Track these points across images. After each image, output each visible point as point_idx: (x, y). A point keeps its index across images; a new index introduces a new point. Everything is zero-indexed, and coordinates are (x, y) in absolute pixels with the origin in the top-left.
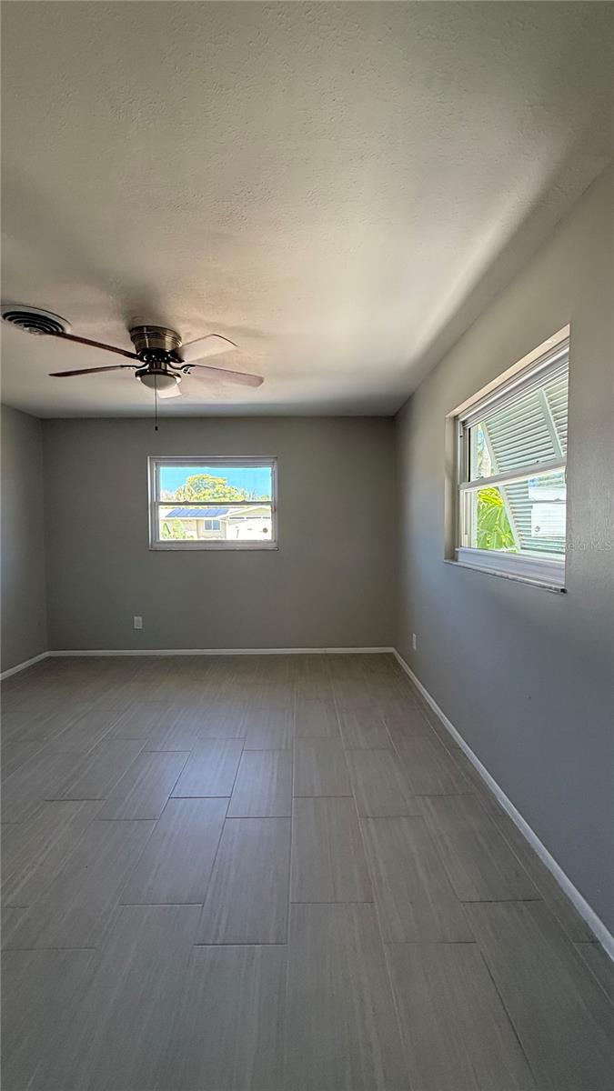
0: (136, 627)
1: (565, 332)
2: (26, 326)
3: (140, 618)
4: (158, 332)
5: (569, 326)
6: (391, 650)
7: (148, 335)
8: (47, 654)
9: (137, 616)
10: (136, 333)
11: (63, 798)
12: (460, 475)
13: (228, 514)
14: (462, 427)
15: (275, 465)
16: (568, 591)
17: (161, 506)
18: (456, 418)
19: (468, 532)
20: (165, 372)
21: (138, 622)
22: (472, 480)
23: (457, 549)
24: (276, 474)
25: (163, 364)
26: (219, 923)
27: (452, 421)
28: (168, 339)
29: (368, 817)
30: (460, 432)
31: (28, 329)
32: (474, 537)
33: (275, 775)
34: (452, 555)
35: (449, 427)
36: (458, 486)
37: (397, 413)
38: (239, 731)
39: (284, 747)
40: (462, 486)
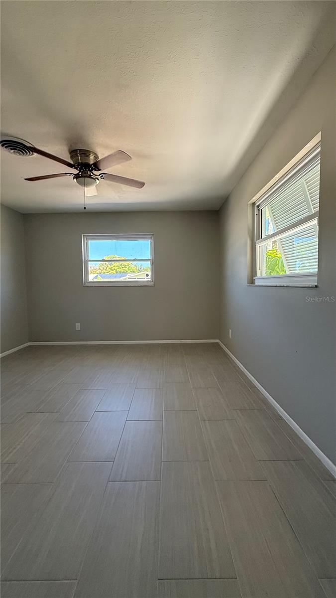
0: (77, 329)
1: (317, 139)
2: (11, 149)
3: (79, 324)
4: (86, 153)
5: (320, 133)
6: (217, 341)
7: (80, 154)
8: (29, 344)
9: (77, 323)
10: (73, 153)
11: (37, 411)
12: (255, 236)
13: (127, 276)
14: (257, 208)
15: (153, 238)
16: (320, 286)
17: (89, 262)
18: (254, 204)
19: (261, 268)
20: (90, 177)
21: (78, 326)
22: (263, 238)
23: (254, 278)
24: (153, 243)
25: (89, 172)
26: (122, 471)
27: (251, 206)
28: (92, 157)
29: (205, 420)
30: (256, 212)
31: (13, 151)
32: (264, 272)
33: (154, 400)
34: (252, 281)
35: (249, 210)
36: (255, 243)
37: (221, 208)
38: (133, 379)
39: (158, 387)
40: (257, 242)
